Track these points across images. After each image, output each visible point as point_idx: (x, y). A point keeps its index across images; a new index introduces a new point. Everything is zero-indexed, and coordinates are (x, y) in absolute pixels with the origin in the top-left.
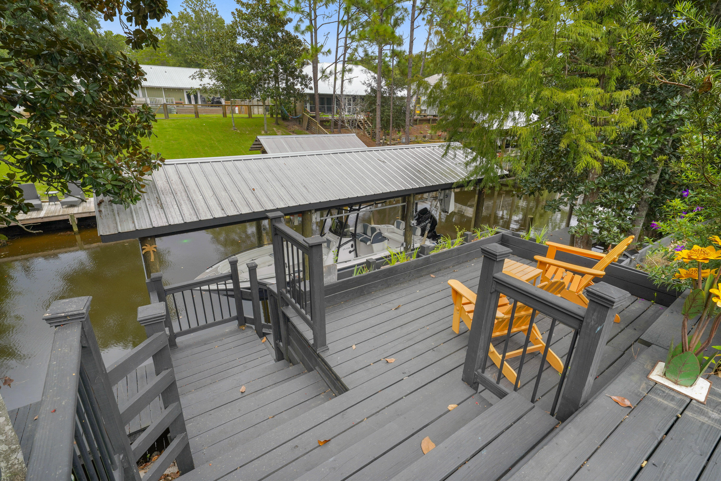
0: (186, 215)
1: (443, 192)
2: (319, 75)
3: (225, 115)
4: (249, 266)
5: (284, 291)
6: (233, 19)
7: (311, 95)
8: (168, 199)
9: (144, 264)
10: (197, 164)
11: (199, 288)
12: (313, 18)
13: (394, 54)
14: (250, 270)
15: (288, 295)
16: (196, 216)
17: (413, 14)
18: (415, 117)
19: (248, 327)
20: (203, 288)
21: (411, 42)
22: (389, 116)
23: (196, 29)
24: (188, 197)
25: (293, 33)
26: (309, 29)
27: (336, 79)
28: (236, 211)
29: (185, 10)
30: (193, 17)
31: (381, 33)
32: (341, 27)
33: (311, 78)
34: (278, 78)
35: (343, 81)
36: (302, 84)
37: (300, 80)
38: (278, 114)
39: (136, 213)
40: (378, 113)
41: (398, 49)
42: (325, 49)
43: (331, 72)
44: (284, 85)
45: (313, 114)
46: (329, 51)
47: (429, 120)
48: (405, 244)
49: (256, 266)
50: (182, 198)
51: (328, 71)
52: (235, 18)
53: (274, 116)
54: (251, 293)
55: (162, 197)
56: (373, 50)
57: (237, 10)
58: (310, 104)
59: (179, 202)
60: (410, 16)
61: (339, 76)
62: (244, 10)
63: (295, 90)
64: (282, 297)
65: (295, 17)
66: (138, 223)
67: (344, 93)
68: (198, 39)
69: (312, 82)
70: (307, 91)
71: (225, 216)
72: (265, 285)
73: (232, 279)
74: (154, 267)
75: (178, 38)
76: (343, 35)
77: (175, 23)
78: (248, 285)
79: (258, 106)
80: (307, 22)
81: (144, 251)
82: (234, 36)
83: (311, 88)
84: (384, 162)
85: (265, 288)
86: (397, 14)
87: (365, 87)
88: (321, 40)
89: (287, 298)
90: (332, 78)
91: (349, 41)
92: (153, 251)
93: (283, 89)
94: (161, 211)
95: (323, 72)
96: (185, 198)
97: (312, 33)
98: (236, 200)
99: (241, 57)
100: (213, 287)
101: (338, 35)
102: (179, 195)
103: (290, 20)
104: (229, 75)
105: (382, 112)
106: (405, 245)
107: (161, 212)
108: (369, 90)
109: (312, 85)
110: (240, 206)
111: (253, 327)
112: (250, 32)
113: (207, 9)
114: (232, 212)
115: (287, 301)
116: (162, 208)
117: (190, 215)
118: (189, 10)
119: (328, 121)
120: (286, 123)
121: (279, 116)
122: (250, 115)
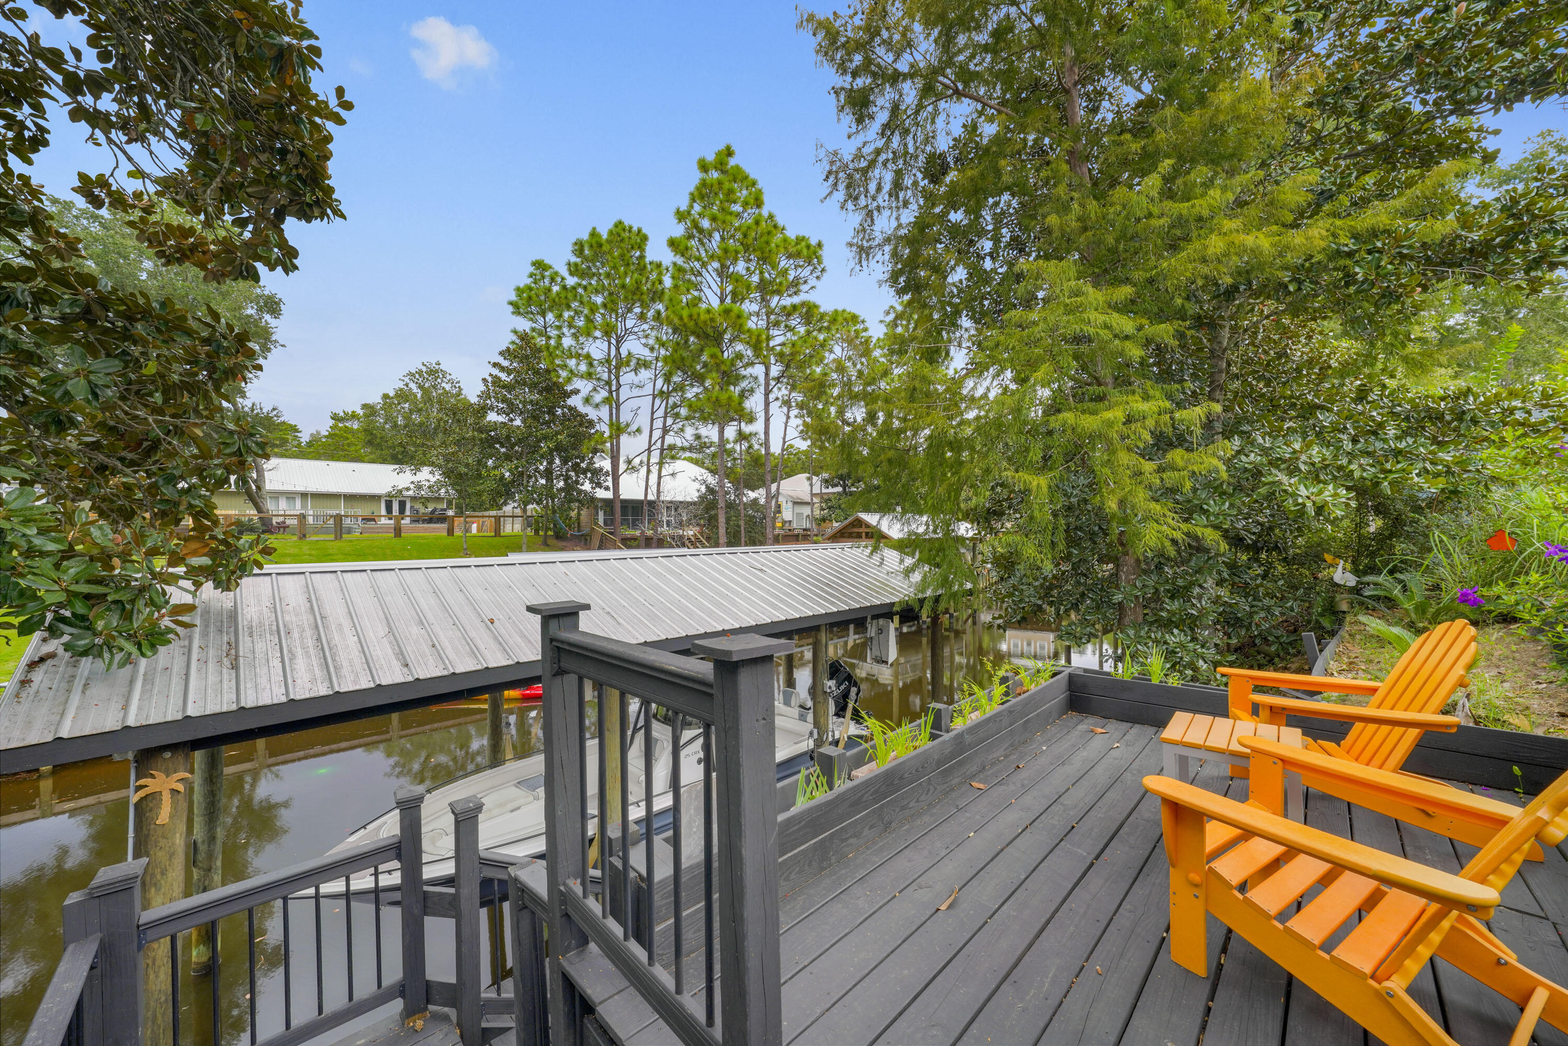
0: (299, 681)
1: (875, 622)
2: (622, 467)
3: (450, 532)
4: (458, 809)
5: (576, 886)
6: (483, 388)
7: (606, 502)
8: (260, 646)
9: (131, 834)
10: (364, 574)
11: (311, 891)
12: (614, 388)
13: (742, 436)
14: (457, 823)
15: (594, 906)
16: (326, 684)
17: (767, 384)
18: (777, 532)
19: (436, 1017)
20: (326, 888)
21: (767, 420)
22: (739, 526)
23: (420, 410)
24: (319, 639)
25: (582, 409)
26: (607, 401)
27: (649, 471)
28: (441, 666)
29: (407, 385)
30: (419, 396)
31: (724, 402)
32: (658, 401)
33: (607, 472)
34: (551, 473)
35: (660, 477)
36: (591, 481)
37: (589, 475)
38: (547, 529)
39: (149, 680)
40: (722, 520)
41: (747, 429)
42: (634, 427)
43: (641, 462)
44: (561, 484)
45: (609, 529)
46: (639, 430)
47: (798, 536)
48: (815, 731)
49: (479, 808)
50: (302, 643)
51: (636, 461)
52: (487, 386)
53: (541, 533)
54: (455, 898)
55: (245, 644)
56: (710, 432)
57: (491, 375)
58: (605, 514)
59: (290, 651)
60: (762, 389)
61: (654, 469)
62: (503, 376)
63: (580, 492)
64: (567, 915)
65: (585, 387)
66: (140, 708)
67: (662, 498)
68: (421, 424)
69: (610, 478)
70: (601, 494)
71: (410, 679)
72: (503, 865)
73: (399, 857)
74: (162, 843)
75: (386, 423)
76: (660, 413)
77: (385, 404)
78: (449, 868)
79: (513, 517)
80: (604, 394)
81: (142, 793)
82: (482, 410)
83: (607, 489)
84: (761, 570)
85: (500, 875)
86: (744, 384)
87: (697, 485)
88: (625, 417)
89: (587, 915)
90: (644, 471)
91: (669, 421)
92: (174, 792)
93: (561, 490)
94: (227, 674)
95: (629, 462)
96: (310, 642)
97: (611, 410)
98: (446, 643)
99: (490, 442)
100: (362, 881)
101: (653, 413)
102: (296, 635)
103: (576, 392)
104: (467, 465)
105: (728, 520)
106: (816, 736)
107: (225, 676)
108: (703, 489)
109: (610, 483)
110: (452, 656)
111: (452, 1013)
112: (510, 404)
113: (444, 385)
114: (428, 669)
115: (581, 923)
116: (235, 667)
117: (313, 680)
118: (413, 386)
119: (635, 539)
120: (561, 544)
121: (550, 533)
122: (497, 533)
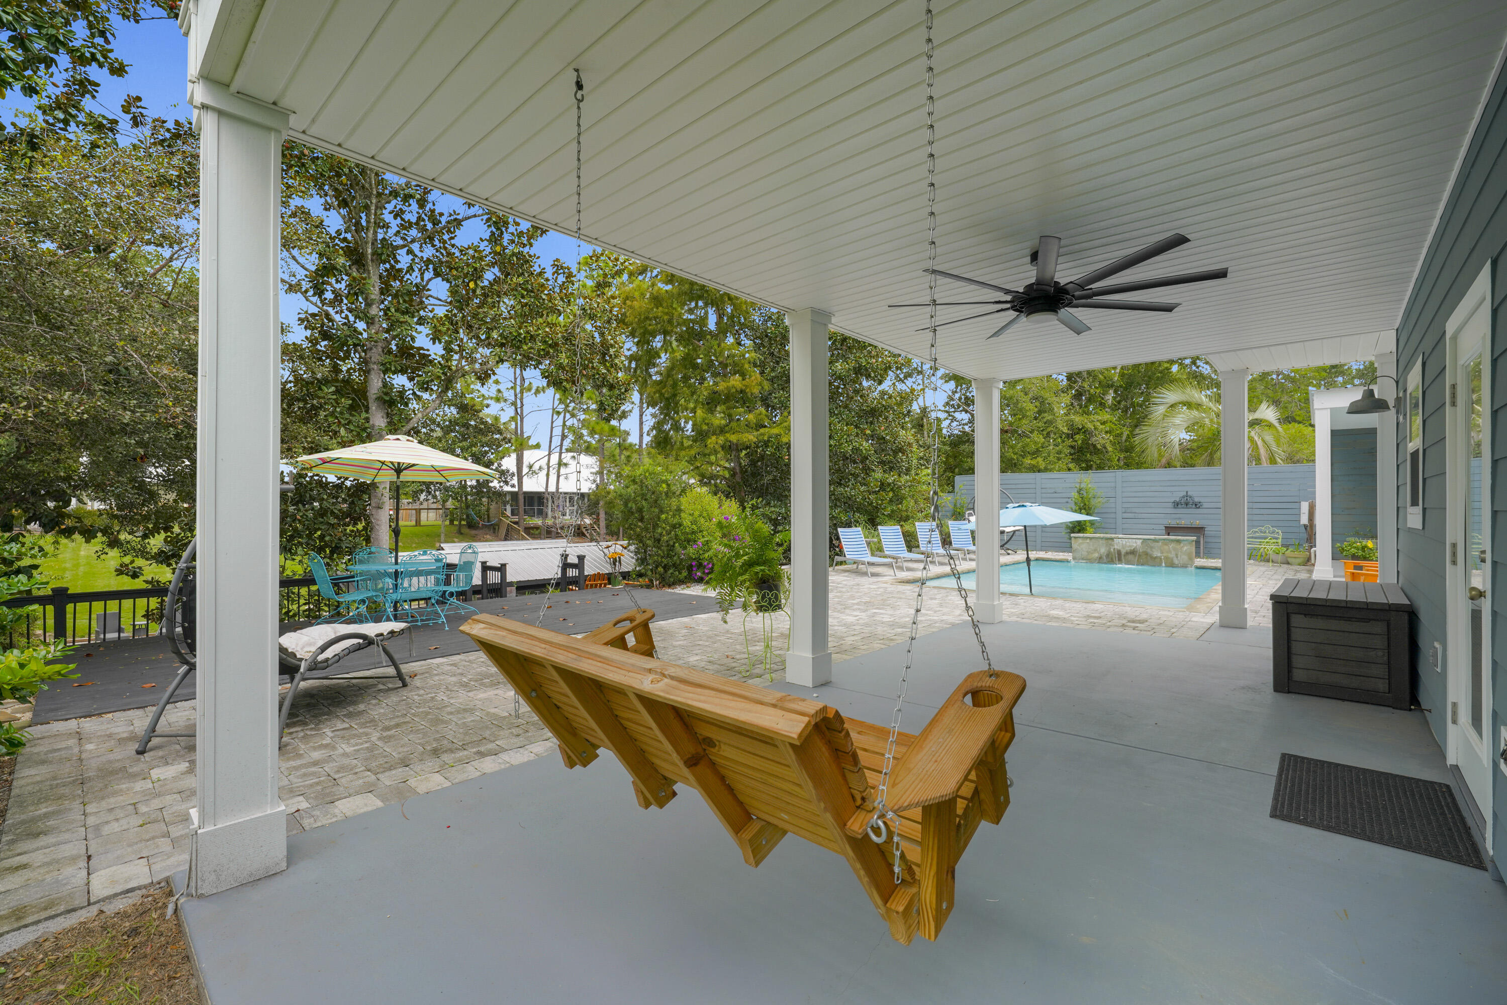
2: (525, 470)
7: (512, 494)
12: (519, 406)
17: (641, 407)
26: (512, 419)
27: (548, 475)
32: (556, 417)
33: (513, 473)
35: (558, 477)
36: (500, 480)
37: (497, 475)
38: (461, 519)
40: (603, 515)
42: (533, 442)
43: (541, 467)
45: (516, 519)
46: (539, 443)
51: (537, 466)
53: (456, 523)
58: (512, 506)
60: (638, 408)
61: (553, 471)
63: (489, 488)
67: (561, 490)
69: (515, 478)
70: (508, 489)
76: (558, 425)
79: (433, 509)
80: (510, 411)
83: (513, 486)
87: (587, 483)
90: (543, 474)
91: (567, 430)
93: (473, 488)
95: (530, 467)
97: (516, 424)
101: (552, 422)
108: (592, 486)
109: (515, 482)
119: (537, 528)
120: (473, 532)
121: (463, 523)
122: (418, 522)
